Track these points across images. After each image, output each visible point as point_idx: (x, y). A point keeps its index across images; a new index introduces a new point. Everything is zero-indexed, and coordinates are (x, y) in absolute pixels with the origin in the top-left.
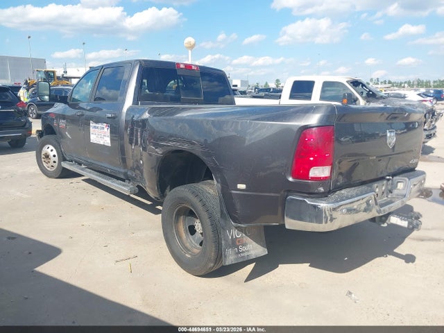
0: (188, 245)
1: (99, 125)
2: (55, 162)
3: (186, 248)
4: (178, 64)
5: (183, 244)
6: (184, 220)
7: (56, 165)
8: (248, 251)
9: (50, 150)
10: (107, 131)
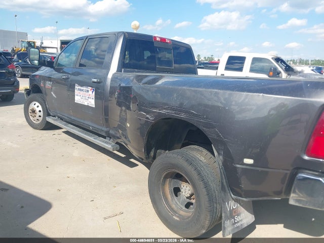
0: (174, 206)
1: (84, 88)
2: (40, 116)
3: (172, 209)
4: (155, 37)
5: (170, 206)
6: (170, 182)
7: (41, 119)
8: (241, 220)
9: (37, 106)
10: (91, 94)
